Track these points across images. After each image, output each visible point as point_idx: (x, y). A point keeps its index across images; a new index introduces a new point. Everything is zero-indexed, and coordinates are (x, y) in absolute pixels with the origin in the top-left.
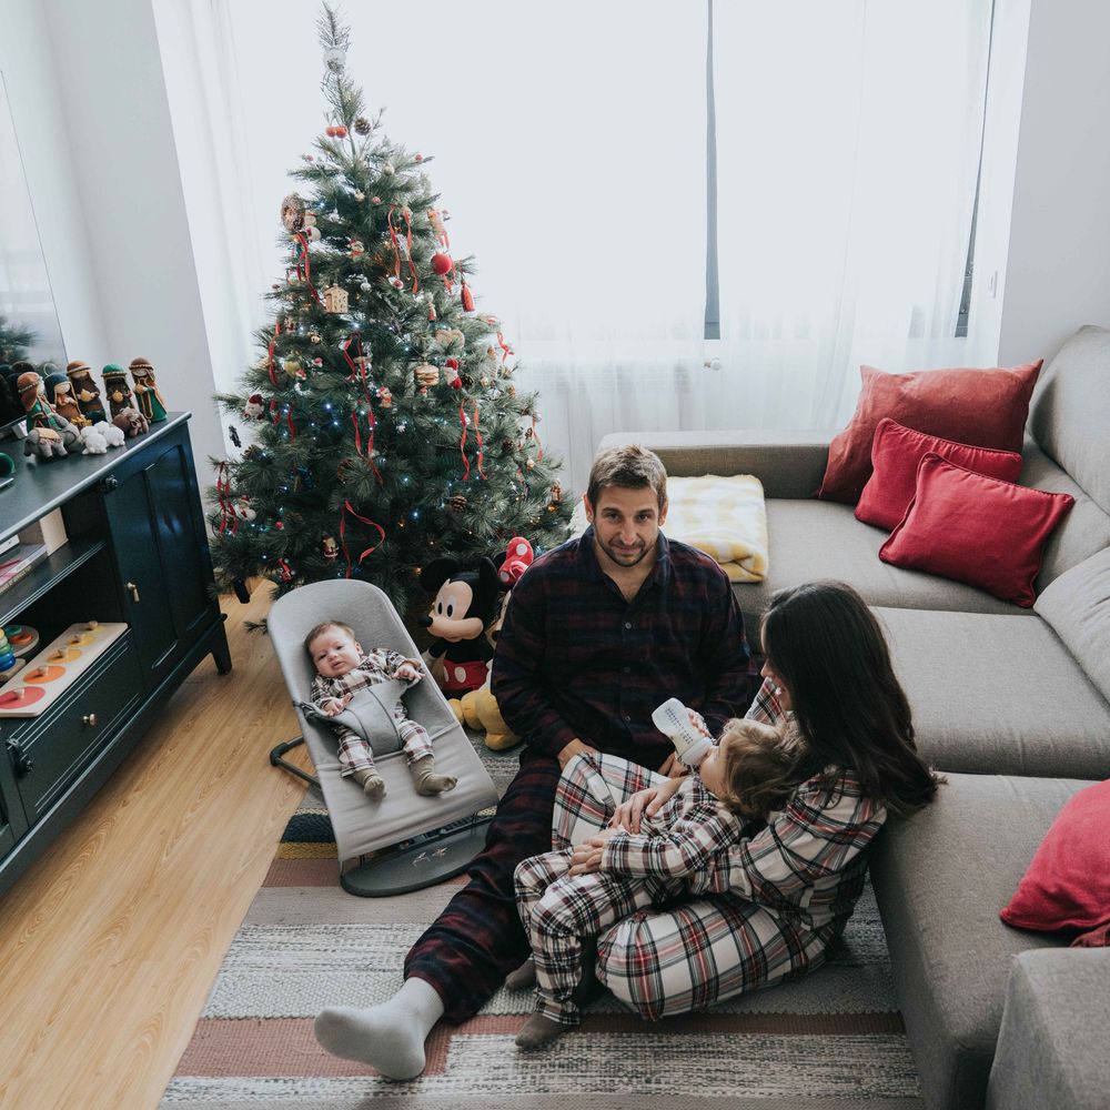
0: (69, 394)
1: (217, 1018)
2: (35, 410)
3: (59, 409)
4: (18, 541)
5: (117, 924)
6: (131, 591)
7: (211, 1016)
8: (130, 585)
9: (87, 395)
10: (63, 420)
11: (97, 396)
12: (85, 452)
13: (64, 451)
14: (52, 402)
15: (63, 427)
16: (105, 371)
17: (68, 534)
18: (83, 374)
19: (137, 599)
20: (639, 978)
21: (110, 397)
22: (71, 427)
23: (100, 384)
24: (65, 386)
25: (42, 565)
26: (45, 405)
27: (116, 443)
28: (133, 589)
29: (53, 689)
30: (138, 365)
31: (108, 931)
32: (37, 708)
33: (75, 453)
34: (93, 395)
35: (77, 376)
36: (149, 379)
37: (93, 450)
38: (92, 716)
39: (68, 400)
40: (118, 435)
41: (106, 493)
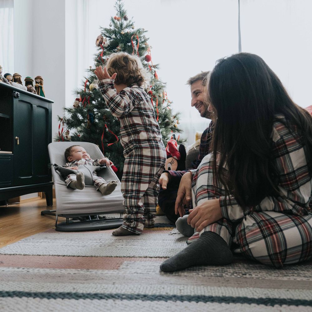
8: (16, 137)
18: (18, 78)
19: (18, 143)
20: (271, 237)
28: (17, 139)
30: (38, 78)
35: (16, 78)
36: (41, 83)
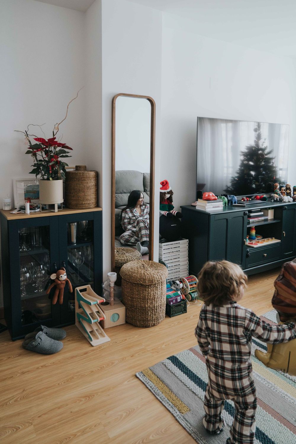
0: (284, 190)
1: (265, 317)
2: (276, 191)
3: (281, 193)
4: (263, 214)
5: (254, 296)
6: (284, 233)
7: (264, 316)
8: (284, 232)
9: (288, 191)
10: (281, 194)
11: (291, 192)
12: (283, 201)
13: (279, 200)
14: (280, 190)
15: (280, 195)
16: (294, 187)
17: (274, 217)
18: (289, 187)
19: (285, 236)
21: (293, 193)
22: (282, 196)
23: (292, 190)
24: (284, 188)
25: (266, 220)
26: (278, 190)
27: (290, 201)
29: (259, 245)
31: (252, 296)
32: (255, 246)
33: (281, 200)
34: (290, 192)
35: (287, 187)
37: (284, 201)
38: (266, 254)
39: (284, 191)
40: (291, 199)
41: (284, 209)
